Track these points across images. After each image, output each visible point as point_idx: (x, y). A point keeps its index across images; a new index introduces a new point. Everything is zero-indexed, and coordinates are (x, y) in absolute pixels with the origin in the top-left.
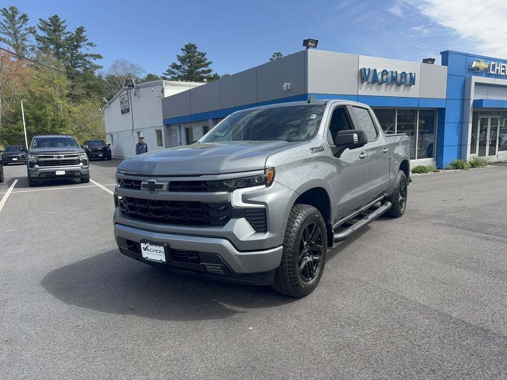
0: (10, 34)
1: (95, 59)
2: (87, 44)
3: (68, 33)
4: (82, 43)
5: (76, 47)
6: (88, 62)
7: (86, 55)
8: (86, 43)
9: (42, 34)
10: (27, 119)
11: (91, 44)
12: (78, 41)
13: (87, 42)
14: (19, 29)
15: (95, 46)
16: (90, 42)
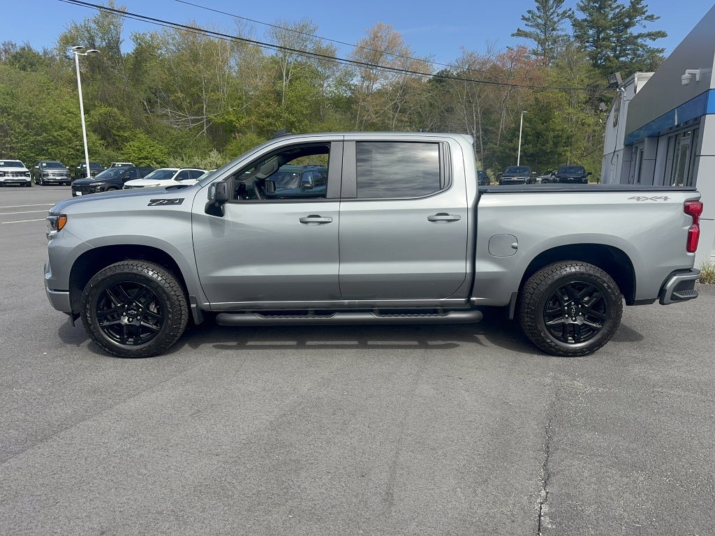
0: (537, 25)
1: (654, 40)
2: (645, 19)
3: (618, 7)
4: (638, 18)
5: (627, 26)
6: (642, 46)
7: (640, 36)
8: (644, 16)
9: (581, 16)
10: (525, 135)
11: (651, 18)
12: (631, 17)
13: (647, 14)
14: (552, 17)
15: (658, 18)
16: (650, 14)
